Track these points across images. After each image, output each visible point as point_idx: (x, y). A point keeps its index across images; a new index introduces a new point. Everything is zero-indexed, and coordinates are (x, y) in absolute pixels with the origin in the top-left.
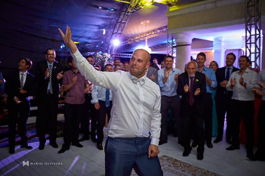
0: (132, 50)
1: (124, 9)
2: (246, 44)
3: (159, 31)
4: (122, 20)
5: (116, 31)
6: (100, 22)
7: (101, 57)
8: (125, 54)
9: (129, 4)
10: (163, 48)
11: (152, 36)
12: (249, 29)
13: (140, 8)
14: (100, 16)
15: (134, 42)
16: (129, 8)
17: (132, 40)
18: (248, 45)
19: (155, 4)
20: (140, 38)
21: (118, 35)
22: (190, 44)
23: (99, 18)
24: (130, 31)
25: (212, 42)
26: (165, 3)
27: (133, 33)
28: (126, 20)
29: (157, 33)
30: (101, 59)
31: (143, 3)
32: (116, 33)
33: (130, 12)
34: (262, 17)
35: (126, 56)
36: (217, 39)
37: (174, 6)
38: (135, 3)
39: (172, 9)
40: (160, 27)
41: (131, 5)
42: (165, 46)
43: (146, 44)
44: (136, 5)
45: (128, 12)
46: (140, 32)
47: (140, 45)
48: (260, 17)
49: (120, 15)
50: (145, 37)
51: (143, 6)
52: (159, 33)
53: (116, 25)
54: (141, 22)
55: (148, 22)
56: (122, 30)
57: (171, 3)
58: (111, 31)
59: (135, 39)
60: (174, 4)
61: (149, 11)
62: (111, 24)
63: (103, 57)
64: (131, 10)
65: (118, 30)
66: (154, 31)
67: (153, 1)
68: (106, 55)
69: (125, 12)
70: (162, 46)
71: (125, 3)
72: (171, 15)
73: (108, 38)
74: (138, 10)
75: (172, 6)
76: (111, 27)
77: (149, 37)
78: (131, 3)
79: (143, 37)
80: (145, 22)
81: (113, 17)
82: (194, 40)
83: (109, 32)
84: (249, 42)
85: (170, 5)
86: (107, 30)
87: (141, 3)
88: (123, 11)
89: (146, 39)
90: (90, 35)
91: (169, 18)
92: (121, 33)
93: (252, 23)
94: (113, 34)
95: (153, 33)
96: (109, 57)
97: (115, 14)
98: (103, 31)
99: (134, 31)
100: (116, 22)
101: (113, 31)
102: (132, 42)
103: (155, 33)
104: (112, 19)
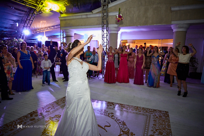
0: (34, 38)
1: (32, 12)
2: (102, 38)
3: (52, 28)
4: (30, 18)
5: (26, 25)
6: (15, 18)
7: (17, 41)
8: (29, 40)
9: (35, 9)
10: (54, 37)
11: (48, 30)
12: (103, 30)
13: (43, 13)
14: (15, 14)
15: (36, 33)
16: (35, 12)
17: (35, 31)
18: (103, 38)
19: (52, 11)
20: (40, 31)
21: (28, 28)
22: (73, 36)
23: (14, 15)
24: (34, 26)
25: (84, 36)
26: (58, 12)
27: (36, 27)
28: (33, 19)
29: (51, 29)
30: (17, 42)
31: (44, 10)
32: (27, 26)
33: (36, 14)
34: (109, 25)
35: (30, 41)
36: (86, 35)
37: (64, 14)
38: (39, 9)
39: (63, 15)
40: (53, 25)
41: (37, 10)
42: (55, 36)
43: (45, 35)
44: (40, 10)
45: (35, 14)
46: (40, 27)
47: (39, 35)
48: (108, 25)
49: (29, 15)
50: (44, 30)
51: (44, 11)
52: (53, 29)
53: (26, 21)
54: (41, 21)
55: (45, 22)
56: (30, 25)
57: (62, 12)
58: (22, 25)
59: (37, 31)
60: (64, 13)
61: (48, 15)
62: (22, 20)
63: (19, 41)
64: (37, 13)
65: (27, 25)
66: (49, 27)
67: (50, 9)
68: (20, 40)
69: (33, 13)
70: (53, 37)
71: (32, 8)
72: (62, 19)
73: (20, 29)
74: (41, 13)
75: (62, 14)
76: (22, 22)
77: (46, 31)
78: (37, 8)
79: (42, 31)
80: (43, 21)
81: (24, 16)
82: (75, 34)
83: (21, 25)
84: (103, 37)
85: (61, 13)
86: (20, 24)
87: (43, 10)
88: (31, 12)
89: (44, 31)
90: (7, 26)
91: (61, 20)
92: (30, 27)
93: (105, 28)
94: (24, 26)
95: (49, 28)
96: (23, 41)
97: (25, 14)
98: (16, 24)
99: (37, 26)
100: (26, 20)
101: (24, 25)
102: (35, 33)
103: (50, 29)
104: (23, 17)
